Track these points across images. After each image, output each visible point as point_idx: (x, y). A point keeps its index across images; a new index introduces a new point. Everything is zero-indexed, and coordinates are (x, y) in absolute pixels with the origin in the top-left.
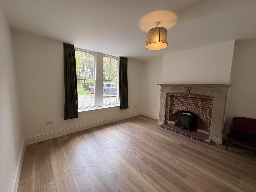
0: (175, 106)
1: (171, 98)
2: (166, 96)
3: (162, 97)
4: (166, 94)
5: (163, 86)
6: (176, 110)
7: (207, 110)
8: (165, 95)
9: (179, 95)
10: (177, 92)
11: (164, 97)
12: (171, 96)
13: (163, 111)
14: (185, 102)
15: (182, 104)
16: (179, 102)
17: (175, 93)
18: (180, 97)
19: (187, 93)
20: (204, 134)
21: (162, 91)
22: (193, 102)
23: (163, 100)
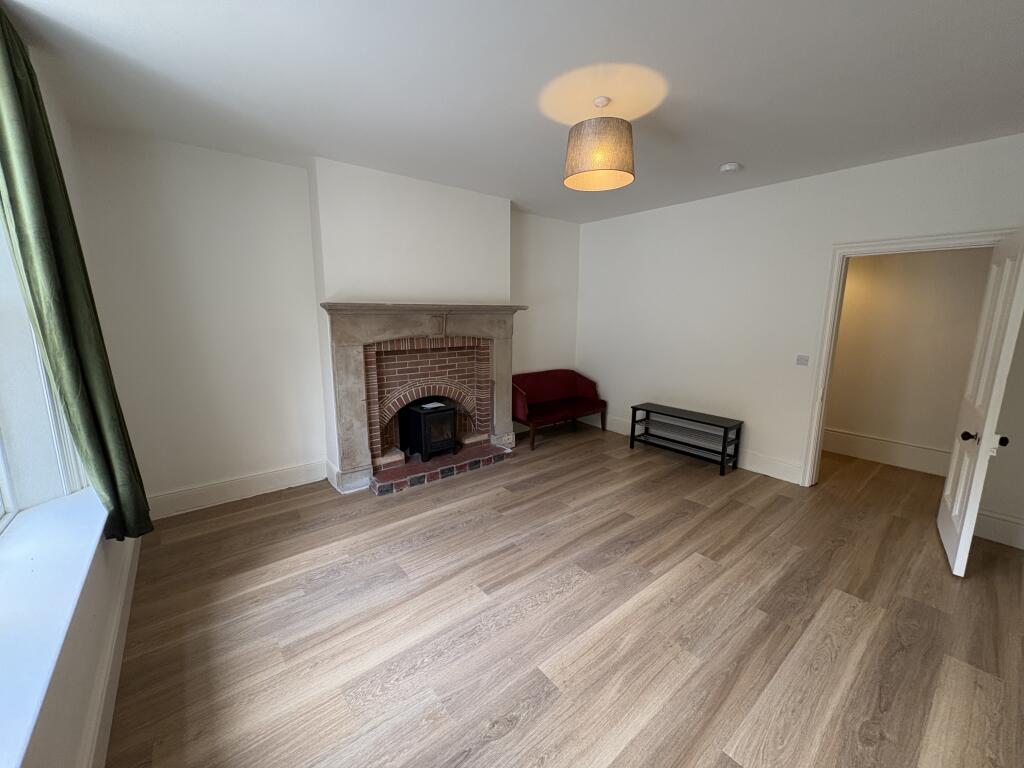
0: (389, 392)
1: (379, 361)
2: (361, 357)
3: (347, 367)
4: (361, 349)
5: (342, 314)
6: (394, 404)
7: (472, 376)
8: (358, 354)
9: (406, 346)
10: (406, 333)
11: (353, 364)
12: (378, 353)
13: (357, 424)
14: (419, 367)
15: (411, 377)
16: (399, 372)
17: (392, 341)
18: (412, 351)
19: (439, 336)
20: (480, 443)
21: (339, 338)
22: (440, 362)
23: (352, 379)
